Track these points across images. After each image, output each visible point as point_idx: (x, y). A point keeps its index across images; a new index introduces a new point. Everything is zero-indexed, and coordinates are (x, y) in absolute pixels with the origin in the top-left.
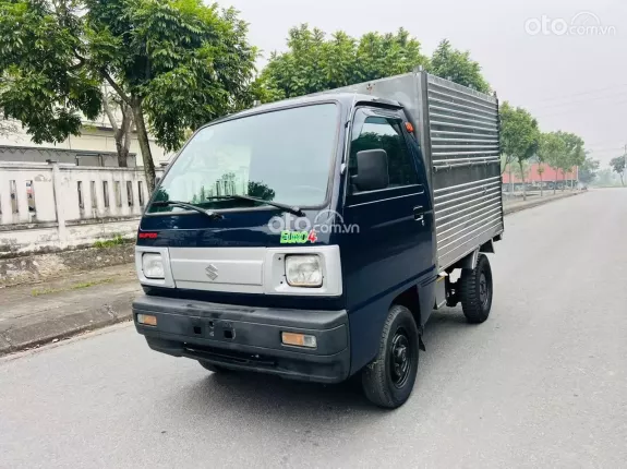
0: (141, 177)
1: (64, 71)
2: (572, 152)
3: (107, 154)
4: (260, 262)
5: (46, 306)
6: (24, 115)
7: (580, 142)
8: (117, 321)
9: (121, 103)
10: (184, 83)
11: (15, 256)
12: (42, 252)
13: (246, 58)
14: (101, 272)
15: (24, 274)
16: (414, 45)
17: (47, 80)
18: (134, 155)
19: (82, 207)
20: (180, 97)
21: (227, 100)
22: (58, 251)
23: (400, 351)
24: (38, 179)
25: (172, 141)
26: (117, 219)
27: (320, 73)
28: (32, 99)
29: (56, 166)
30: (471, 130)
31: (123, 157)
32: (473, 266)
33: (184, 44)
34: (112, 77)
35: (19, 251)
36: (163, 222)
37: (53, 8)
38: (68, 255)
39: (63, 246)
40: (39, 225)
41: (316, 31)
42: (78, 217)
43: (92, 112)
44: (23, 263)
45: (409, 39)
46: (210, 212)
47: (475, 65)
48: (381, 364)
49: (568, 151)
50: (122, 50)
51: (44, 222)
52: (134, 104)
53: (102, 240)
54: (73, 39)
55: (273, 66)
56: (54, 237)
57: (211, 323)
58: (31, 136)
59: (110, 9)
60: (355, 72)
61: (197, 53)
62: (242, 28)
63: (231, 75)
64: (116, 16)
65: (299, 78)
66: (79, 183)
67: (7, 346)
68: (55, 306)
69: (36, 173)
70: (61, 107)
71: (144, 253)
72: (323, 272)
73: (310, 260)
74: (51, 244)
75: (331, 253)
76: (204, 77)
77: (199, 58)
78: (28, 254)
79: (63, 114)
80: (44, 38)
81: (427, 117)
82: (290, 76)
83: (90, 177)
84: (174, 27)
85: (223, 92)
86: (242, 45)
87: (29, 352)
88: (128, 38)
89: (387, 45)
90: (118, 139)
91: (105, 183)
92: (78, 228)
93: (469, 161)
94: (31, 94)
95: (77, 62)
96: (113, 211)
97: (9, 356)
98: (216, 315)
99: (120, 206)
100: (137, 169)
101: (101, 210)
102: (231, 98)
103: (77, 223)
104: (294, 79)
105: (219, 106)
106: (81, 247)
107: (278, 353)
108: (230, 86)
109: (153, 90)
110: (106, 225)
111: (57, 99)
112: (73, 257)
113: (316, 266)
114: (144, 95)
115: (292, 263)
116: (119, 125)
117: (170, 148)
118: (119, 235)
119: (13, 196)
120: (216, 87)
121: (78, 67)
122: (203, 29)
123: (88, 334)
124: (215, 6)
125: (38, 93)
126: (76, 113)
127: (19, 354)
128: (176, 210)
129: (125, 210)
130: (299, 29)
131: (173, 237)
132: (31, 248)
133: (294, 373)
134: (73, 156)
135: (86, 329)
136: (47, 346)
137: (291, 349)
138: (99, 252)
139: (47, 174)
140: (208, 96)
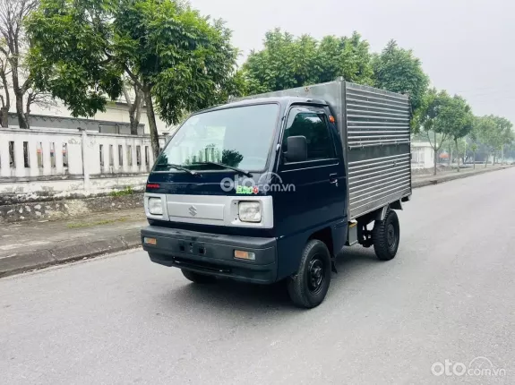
0: (148, 142)
1: (96, 65)
2: (503, 133)
3: (122, 124)
4: (223, 205)
5: (78, 235)
6: (67, 97)
7: (509, 125)
8: (128, 248)
9: (134, 85)
10: (182, 76)
11: (52, 200)
12: (71, 198)
13: (230, 57)
14: (116, 214)
15: (57, 213)
16: (364, 45)
17: (85, 72)
18: (143, 126)
19: (102, 165)
20: (179, 87)
21: (214, 88)
22: (83, 198)
23: (316, 270)
24: (71, 142)
25: (172, 118)
26: (128, 175)
27: (287, 67)
28: (74, 86)
29: (84, 133)
30: (384, 120)
31: (134, 127)
32: (382, 218)
33: (183, 47)
34: (130, 69)
35: (55, 196)
36: (163, 178)
37: (90, 19)
38: (90, 201)
39: (87, 194)
40: (70, 177)
41: (286, 34)
42: (98, 172)
43: (114, 94)
44: (57, 205)
45: (360, 40)
46: (193, 172)
47: (417, 61)
48: (300, 277)
49: (499, 131)
50: (139, 50)
51: (74, 175)
52: (145, 89)
53: (116, 190)
54: (104, 41)
55: (251, 60)
56: (81, 187)
57: (191, 244)
58: (71, 111)
59: (132, 19)
60: (315, 67)
61: (193, 54)
62: (228, 34)
63: (218, 69)
64: (135, 25)
65: (272, 70)
66: (101, 146)
67: (53, 260)
68: (84, 235)
69: (69, 138)
70: (93, 90)
71: (150, 198)
72: (261, 213)
73: (254, 205)
74: (78, 192)
75: (267, 201)
76: (197, 71)
77: (194, 57)
78: (61, 199)
79: (94, 95)
80: (83, 42)
81: (345, 112)
82: (265, 69)
83: (109, 141)
84: (177, 35)
85: (212, 82)
86: (227, 46)
87: (67, 265)
88: (143, 41)
89: (342, 45)
90: (132, 113)
91: (120, 146)
92: (98, 181)
93: (380, 142)
94: (73, 82)
95: (106, 58)
96: (126, 169)
97: (55, 267)
98: (194, 239)
99: (131, 164)
100: (145, 136)
101: (117, 168)
102: (218, 86)
103: (98, 176)
104: (267, 71)
105: (208, 92)
106: (100, 195)
107: (231, 263)
108: (217, 77)
109: (160, 81)
110: (120, 179)
111: (90, 84)
112: (94, 203)
113: (258, 210)
114: (154, 84)
115: (243, 206)
116: (132, 102)
117: (171, 123)
118: (129, 187)
119: (52, 154)
120: (207, 78)
121: (107, 62)
122: (198, 36)
123: (107, 255)
124: (208, 17)
125: (77, 81)
126: (104, 95)
127: (60, 266)
128: (172, 170)
129: (135, 168)
130: (273, 31)
131: (169, 188)
132: (64, 194)
133: (242, 278)
134: (97, 125)
135: (106, 251)
136: (79, 262)
137: (240, 261)
138: (114, 199)
139: (78, 139)
140: (200, 85)
